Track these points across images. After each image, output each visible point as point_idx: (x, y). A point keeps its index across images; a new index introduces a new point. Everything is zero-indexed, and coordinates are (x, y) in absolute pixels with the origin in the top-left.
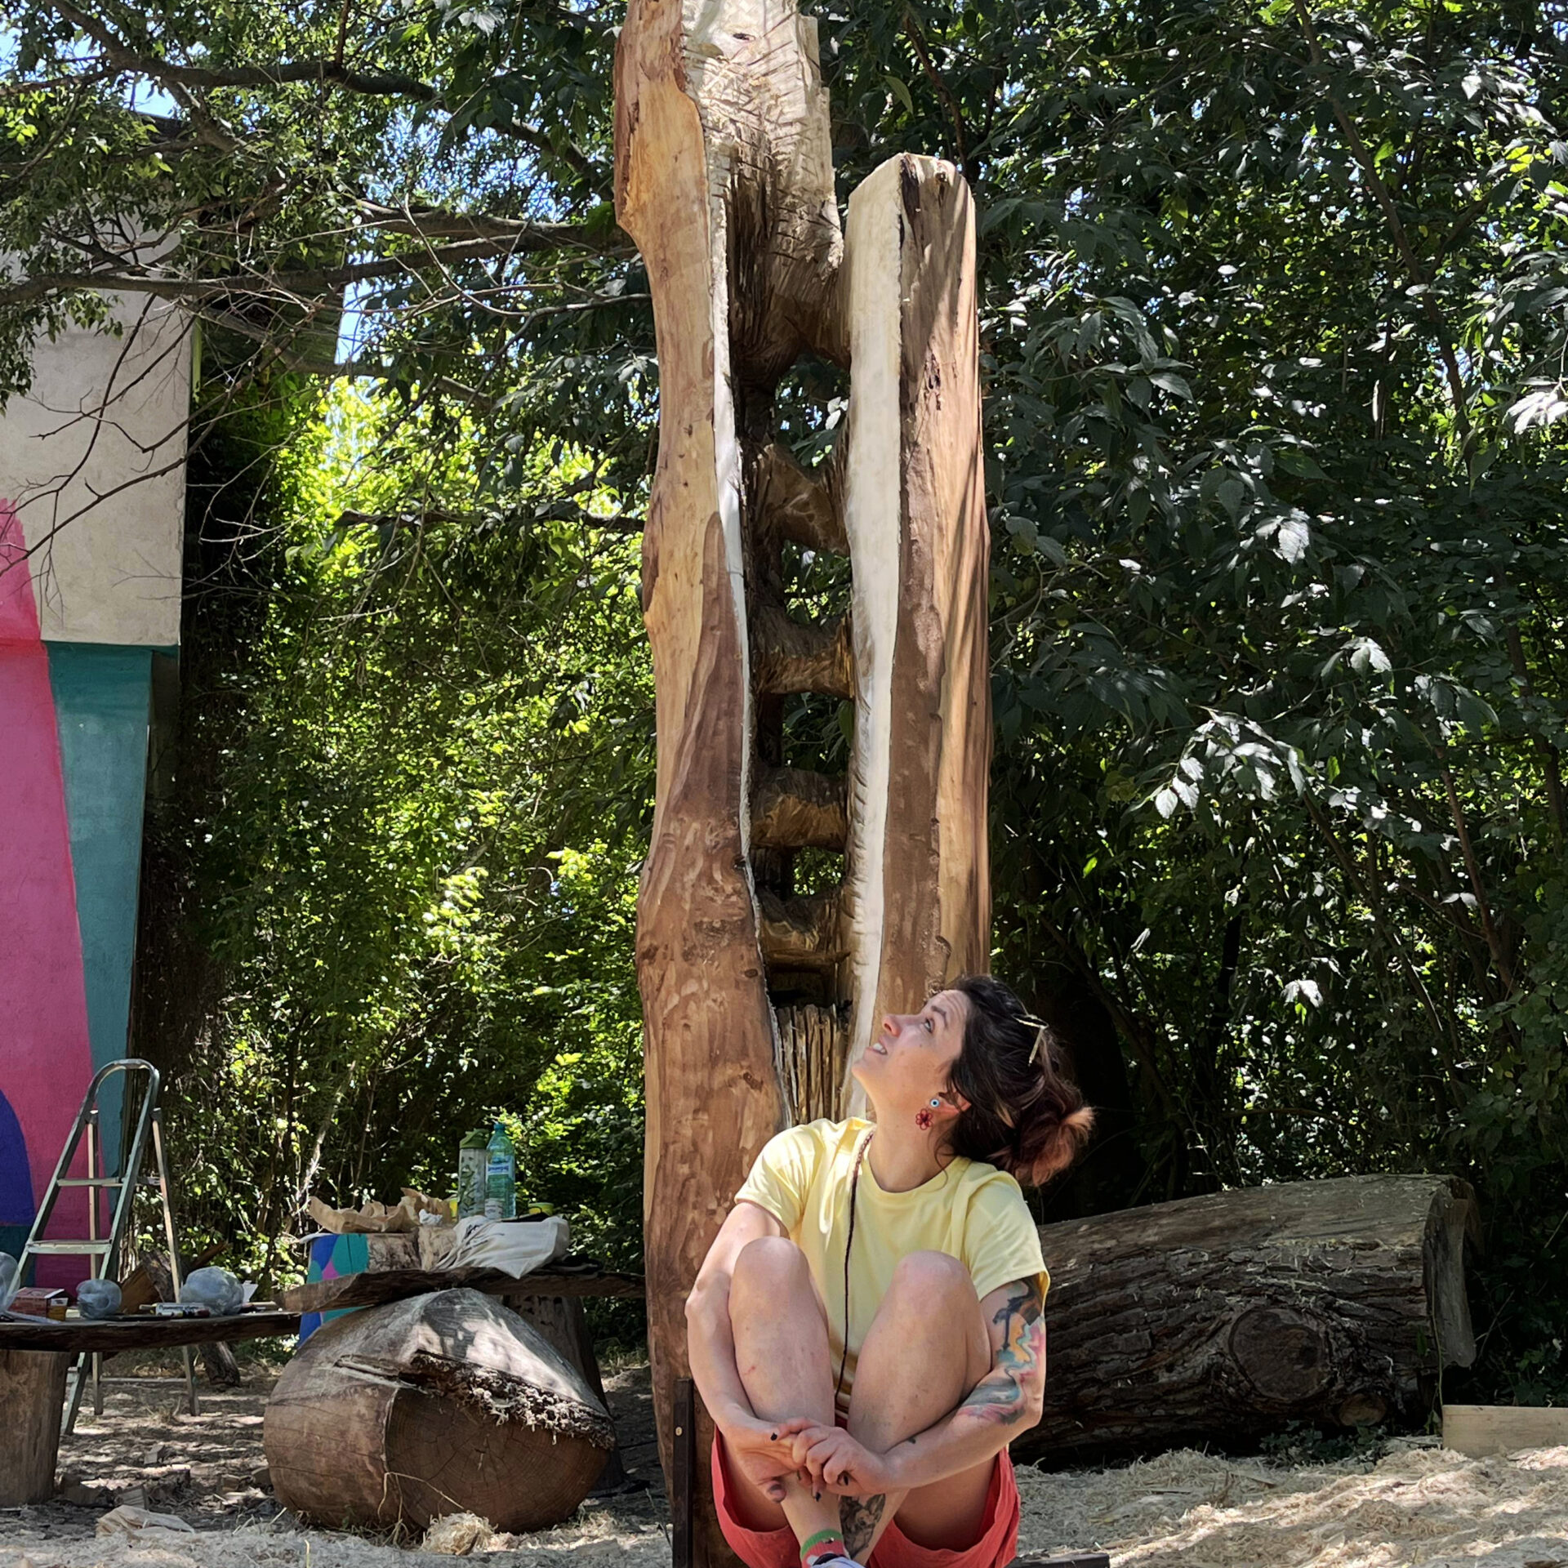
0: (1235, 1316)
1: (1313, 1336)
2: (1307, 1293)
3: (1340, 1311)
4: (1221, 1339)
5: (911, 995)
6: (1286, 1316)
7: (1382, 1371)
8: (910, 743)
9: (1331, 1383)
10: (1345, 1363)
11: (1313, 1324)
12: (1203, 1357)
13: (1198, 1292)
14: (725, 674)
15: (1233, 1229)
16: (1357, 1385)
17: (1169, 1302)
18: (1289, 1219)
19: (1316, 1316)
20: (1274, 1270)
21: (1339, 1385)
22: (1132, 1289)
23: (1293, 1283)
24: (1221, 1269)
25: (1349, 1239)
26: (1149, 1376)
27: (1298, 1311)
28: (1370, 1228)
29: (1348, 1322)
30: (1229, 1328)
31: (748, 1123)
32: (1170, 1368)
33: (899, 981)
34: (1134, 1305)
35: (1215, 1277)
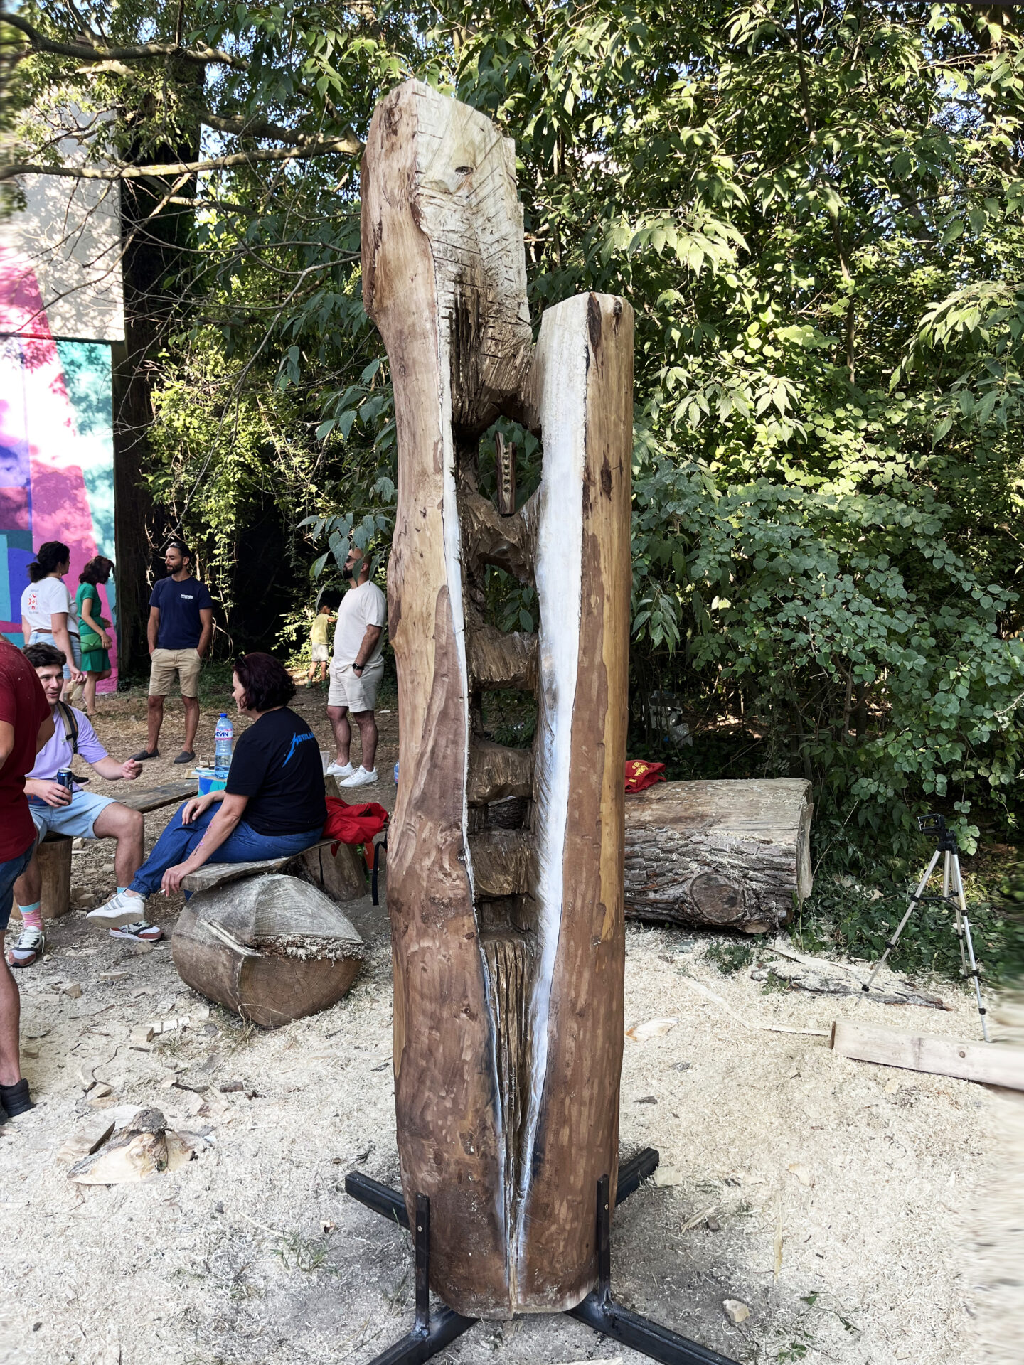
0: (694, 876)
1: (736, 892)
2: (733, 867)
3: (750, 879)
4: (686, 887)
5: (580, 952)
6: (722, 880)
7: (770, 909)
8: (584, 769)
9: (744, 916)
10: (752, 906)
11: (736, 886)
12: (673, 892)
13: (674, 856)
14: (452, 712)
15: (693, 819)
16: (756, 917)
17: (658, 860)
18: (723, 816)
19: (738, 882)
20: (713, 851)
21: (748, 917)
22: (637, 848)
23: (726, 860)
24: (687, 845)
25: (756, 835)
26: (643, 892)
27: (729, 878)
28: (767, 829)
29: (755, 885)
30: (690, 882)
31: (467, 1043)
32: (655, 892)
33: (572, 943)
34: (638, 857)
35: (684, 849)
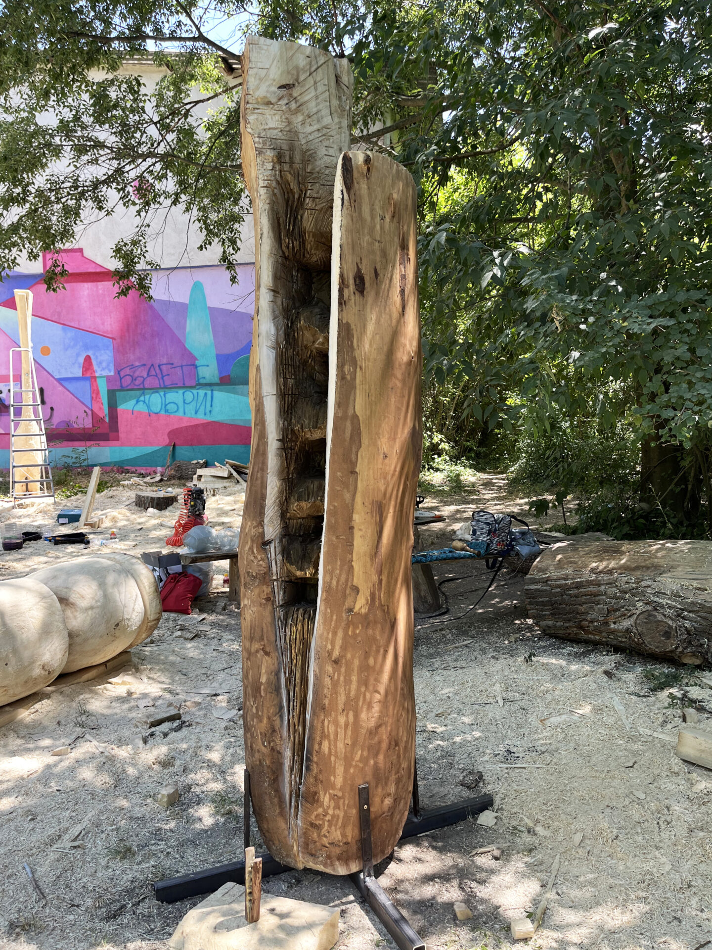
0: (638, 612)
1: (670, 627)
2: (670, 607)
3: (684, 618)
4: (633, 619)
5: (334, 617)
6: (660, 617)
7: (702, 645)
8: (338, 488)
9: (677, 648)
10: (684, 641)
11: (670, 622)
12: (626, 623)
13: (627, 596)
14: (261, 448)
15: (648, 568)
16: (689, 650)
17: (616, 598)
18: (672, 567)
19: (672, 620)
20: (657, 594)
21: (680, 649)
22: (602, 588)
23: (664, 602)
24: (637, 588)
25: (695, 584)
26: (606, 624)
27: (665, 616)
28: (706, 579)
29: (687, 624)
30: (635, 616)
31: (263, 671)
32: (615, 623)
34: (602, 595)
35: (634, 591)
